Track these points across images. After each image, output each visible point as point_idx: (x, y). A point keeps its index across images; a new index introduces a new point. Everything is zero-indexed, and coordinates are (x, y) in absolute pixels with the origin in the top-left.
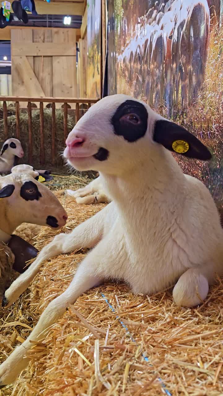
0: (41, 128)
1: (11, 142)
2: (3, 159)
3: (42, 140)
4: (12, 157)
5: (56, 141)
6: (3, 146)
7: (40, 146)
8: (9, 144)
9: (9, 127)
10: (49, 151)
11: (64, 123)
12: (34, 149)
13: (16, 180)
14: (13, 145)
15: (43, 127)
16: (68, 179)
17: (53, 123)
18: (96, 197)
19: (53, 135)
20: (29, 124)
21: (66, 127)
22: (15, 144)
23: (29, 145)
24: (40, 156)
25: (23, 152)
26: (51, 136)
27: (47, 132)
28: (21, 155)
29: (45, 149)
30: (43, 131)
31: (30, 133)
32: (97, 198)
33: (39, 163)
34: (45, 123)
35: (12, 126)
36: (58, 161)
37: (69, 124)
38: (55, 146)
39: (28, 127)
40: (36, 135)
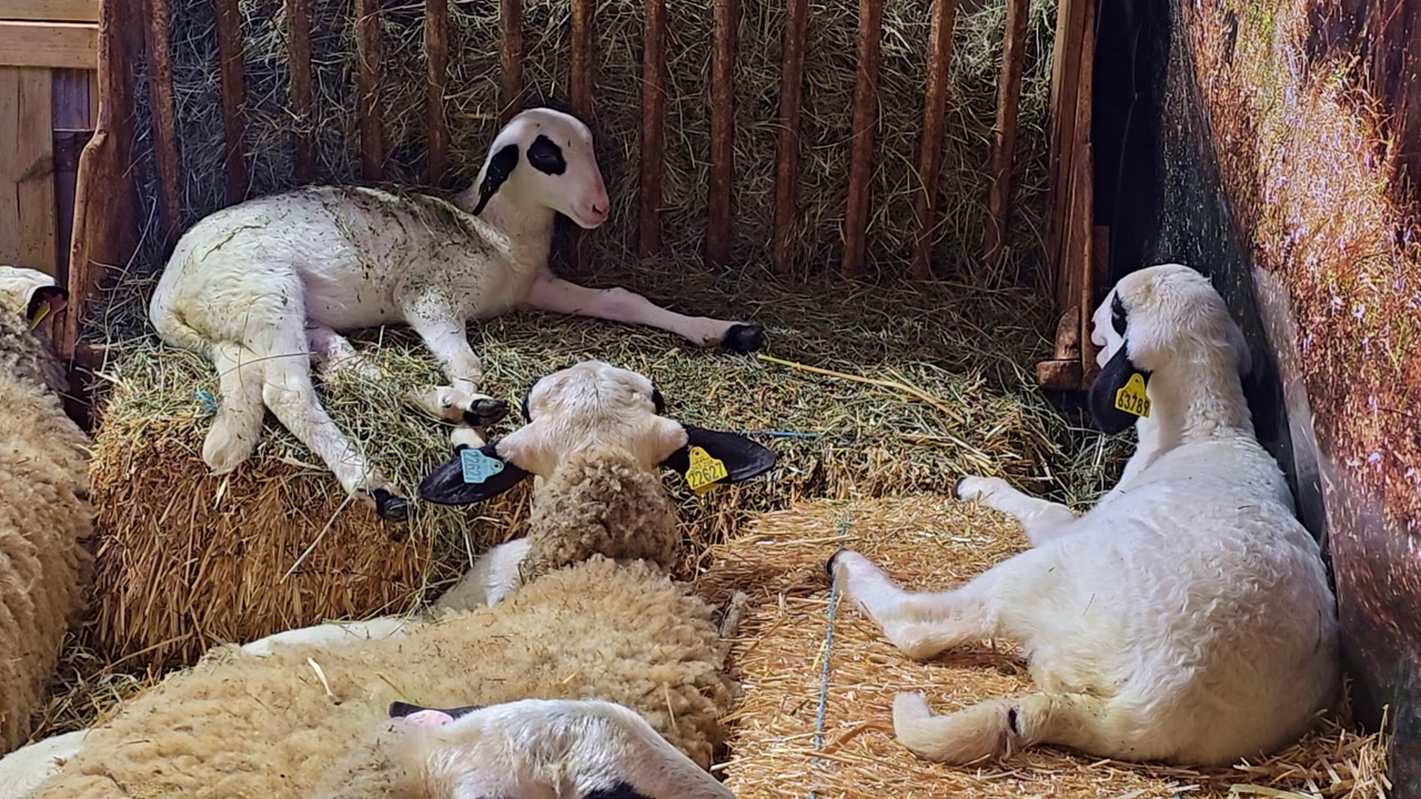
0: (721, 55)
1: (532, 139)
2: (490, 235)
3: (719, 121)
4: (540, 220)
5: (807, 129)
6: (491, 154)
7: (709, 159)
8: (524, 148)
9: (529, 36)
10: (758, 188)
11: (863, 29)
12: (672, 174)
13: (538, 768)
14: (548, 157)
15: (733, 46)
16: (863, 393)
17: (791, 25)
18: (1012, 715)
19: (786, 95)
20: (650, 26)
21: (874, 49)
22: (557, 150)
23: (642, 148)
24: (705, 212)
25: (602, 201)
26: (774, 99)
27: (756, 78)
28: (590, 214)
29: (734, 176)
30: (729, 72)
31: (650, 80)
32: (1019, 718)
33: (695, 256)
34: (743, 20)
35: (545, 36)
36: (810, 250)
37: (889, 30)
38: (801, 160)
39: (639, 40)
40: (690, 87)
